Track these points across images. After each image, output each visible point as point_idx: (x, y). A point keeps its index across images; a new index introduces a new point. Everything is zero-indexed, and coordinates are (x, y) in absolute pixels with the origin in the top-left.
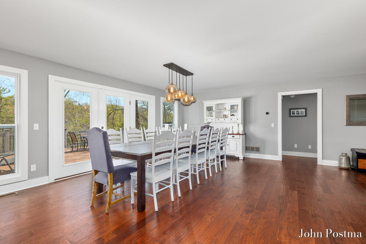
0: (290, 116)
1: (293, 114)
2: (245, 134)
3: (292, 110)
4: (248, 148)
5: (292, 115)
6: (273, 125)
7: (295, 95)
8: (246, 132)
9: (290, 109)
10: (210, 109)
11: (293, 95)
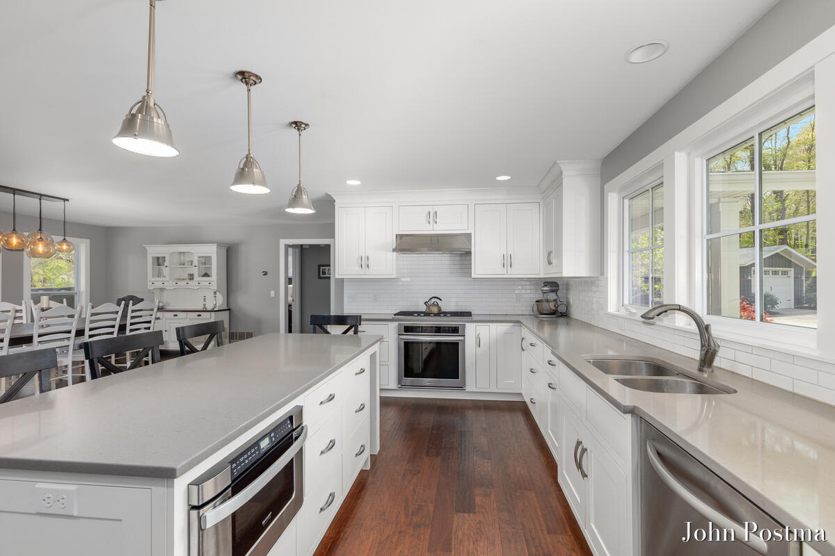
0: (320, 278)
1: (323, 274)
2: (229, 310)
3: (322, 268)
4: (235, 335)
5: (321, 276)
6: (272, 293)
7: (310, 245)
8: (232, 307)
9: (320, 266)
10: (159, 261)
11: (307, 245)
